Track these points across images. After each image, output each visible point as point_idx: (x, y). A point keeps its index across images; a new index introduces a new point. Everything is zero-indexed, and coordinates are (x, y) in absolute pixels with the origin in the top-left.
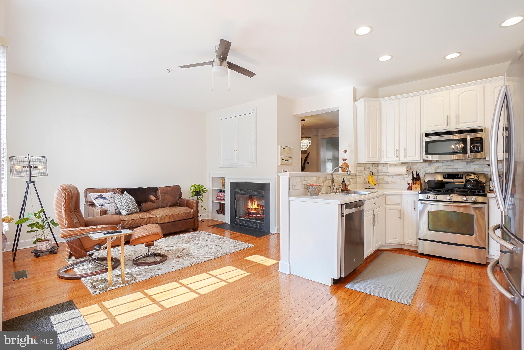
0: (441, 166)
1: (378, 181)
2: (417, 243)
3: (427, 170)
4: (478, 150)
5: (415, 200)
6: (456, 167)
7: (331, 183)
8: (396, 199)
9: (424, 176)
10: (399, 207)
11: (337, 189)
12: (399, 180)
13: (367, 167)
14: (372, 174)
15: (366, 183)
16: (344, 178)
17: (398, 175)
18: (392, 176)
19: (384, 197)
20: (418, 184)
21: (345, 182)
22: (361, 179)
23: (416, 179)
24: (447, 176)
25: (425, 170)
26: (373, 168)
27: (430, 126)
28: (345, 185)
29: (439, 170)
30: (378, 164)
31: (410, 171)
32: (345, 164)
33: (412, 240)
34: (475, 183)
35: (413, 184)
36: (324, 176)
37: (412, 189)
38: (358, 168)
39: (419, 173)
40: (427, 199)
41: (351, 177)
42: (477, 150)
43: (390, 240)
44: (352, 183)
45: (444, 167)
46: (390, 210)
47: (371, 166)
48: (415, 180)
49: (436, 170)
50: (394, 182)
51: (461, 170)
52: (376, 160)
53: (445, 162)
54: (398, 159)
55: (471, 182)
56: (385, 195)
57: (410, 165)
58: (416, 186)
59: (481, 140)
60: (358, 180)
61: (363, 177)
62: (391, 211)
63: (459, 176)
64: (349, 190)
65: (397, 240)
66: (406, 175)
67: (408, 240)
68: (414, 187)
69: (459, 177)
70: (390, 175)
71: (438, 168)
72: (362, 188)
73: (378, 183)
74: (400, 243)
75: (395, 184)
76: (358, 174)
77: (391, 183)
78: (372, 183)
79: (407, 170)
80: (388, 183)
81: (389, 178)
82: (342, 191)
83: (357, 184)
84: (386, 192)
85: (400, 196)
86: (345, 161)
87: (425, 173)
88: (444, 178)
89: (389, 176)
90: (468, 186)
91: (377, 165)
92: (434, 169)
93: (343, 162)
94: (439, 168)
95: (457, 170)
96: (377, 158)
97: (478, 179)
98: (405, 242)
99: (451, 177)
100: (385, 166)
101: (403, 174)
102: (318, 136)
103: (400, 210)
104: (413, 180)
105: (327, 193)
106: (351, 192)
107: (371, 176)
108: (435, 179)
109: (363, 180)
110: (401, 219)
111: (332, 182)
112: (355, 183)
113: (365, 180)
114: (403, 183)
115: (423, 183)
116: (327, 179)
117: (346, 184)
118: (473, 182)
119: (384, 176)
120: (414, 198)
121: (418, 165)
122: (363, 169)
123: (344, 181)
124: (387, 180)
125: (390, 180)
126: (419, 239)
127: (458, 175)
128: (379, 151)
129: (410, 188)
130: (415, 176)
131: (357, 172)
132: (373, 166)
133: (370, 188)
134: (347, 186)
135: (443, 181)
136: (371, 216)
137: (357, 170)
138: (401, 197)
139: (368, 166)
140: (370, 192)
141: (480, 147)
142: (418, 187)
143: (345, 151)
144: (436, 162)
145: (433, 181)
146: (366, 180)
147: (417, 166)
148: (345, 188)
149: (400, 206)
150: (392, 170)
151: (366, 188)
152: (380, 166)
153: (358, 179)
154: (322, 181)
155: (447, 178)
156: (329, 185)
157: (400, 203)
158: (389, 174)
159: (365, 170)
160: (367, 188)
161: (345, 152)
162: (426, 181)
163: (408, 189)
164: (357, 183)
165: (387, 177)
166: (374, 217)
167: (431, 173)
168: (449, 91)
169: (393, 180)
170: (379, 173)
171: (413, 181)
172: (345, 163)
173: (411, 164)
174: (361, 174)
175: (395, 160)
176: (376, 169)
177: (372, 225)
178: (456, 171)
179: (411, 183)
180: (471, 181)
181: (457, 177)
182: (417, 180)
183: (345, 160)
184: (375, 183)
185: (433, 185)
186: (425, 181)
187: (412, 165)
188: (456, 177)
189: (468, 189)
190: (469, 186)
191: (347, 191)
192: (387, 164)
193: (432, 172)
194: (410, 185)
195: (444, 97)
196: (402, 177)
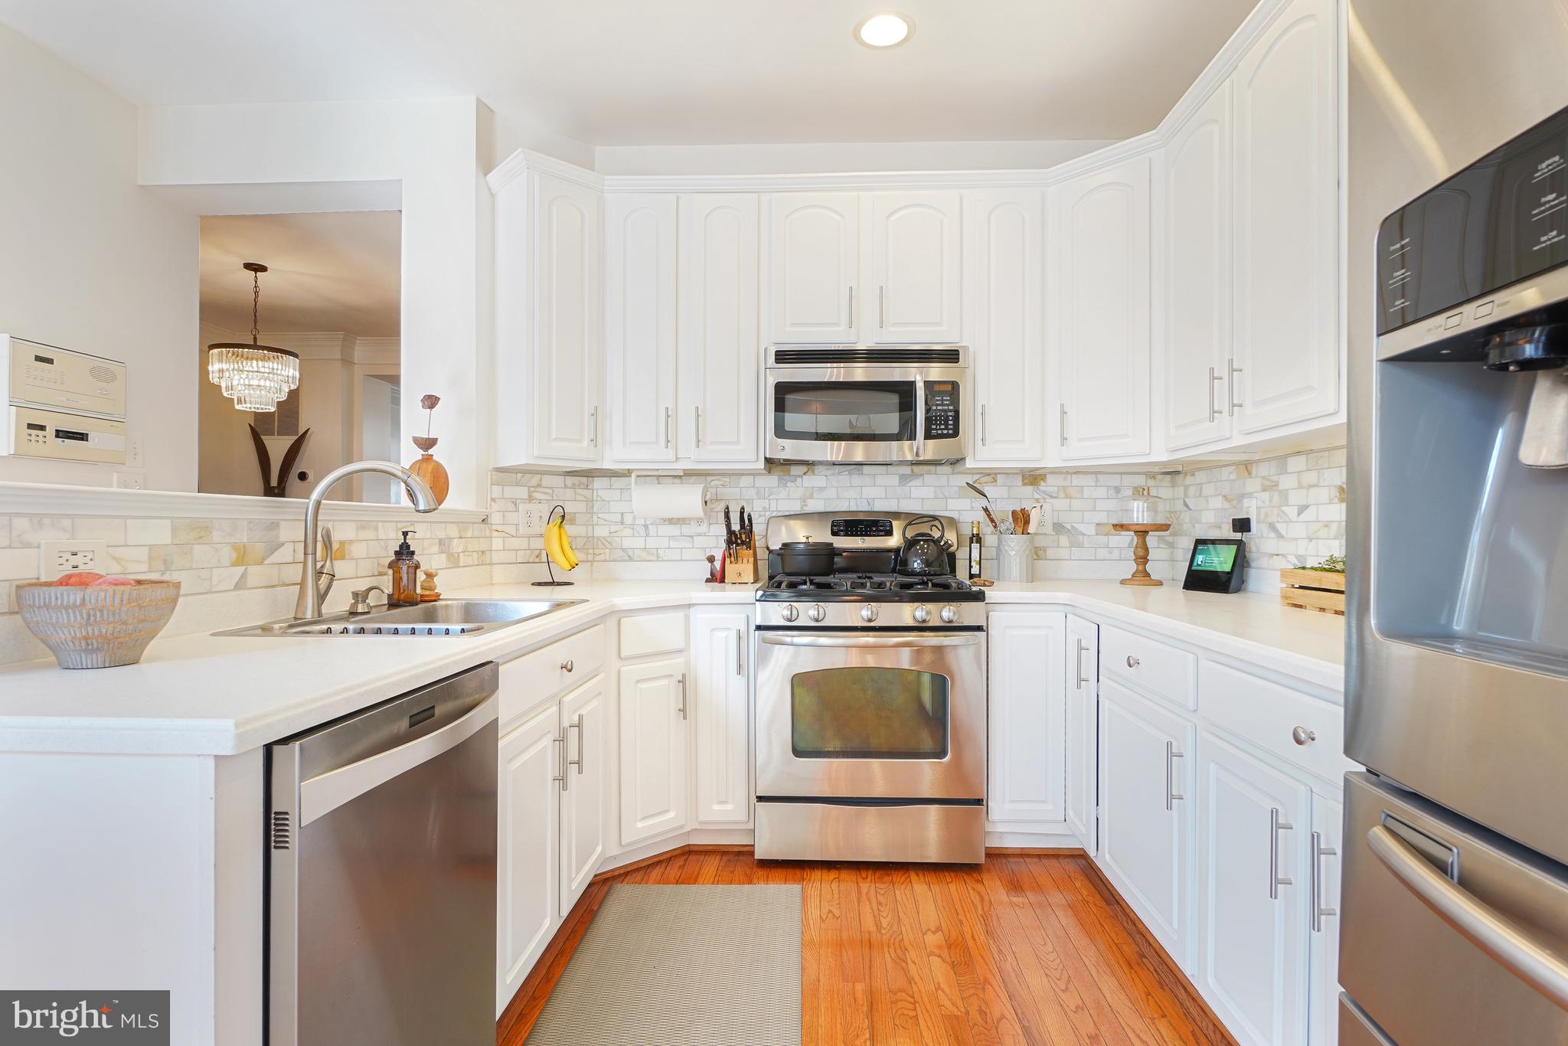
0: (821, 489)
1: (591, 551)
2: (752, 814)
3: (773, 503)
4: (946, 428)
5: (743, 629)
6: (870, 492)
7: (305, 563)
8: (665, 630)
9: (765, 526)
10: (676, 663)
11: (356, 595)
12: (673, 544)
13: (539, 486)
14: (563, 517)
15: (537, 560)
16: (405, 534)
17: (671, 521)
18: (646, 526)
19: (612, 622)
20: (745, 560)
21: (413, 553)
22: (515, 543)
23: (740, 538)
24: (842, 528)
25: (766, 503)
26: (569, 493)
27: (792, 324)
28: (411, 570)
29: (816, 505)
30: (589, 474)
31: (713, 506)
32: (425, 465)
33: (729, 807)
34: (932, 550)
35: (728, 561)
36: (250, 521)
37: (722, 580)
38: (496, 491)
39: (749, 515)
40: (790, 621)
41: (460, 531)
42: (943, 427)
43: (640, 825)
44: (462, 560)
45: (831, 493)
46: (638, 681)
47: (558, 481)
48: (738, 545)
49: (806, 505)
50: (652, 554)
51: (882, 505)
52: (579, 455)
53: (833, 474)
54: (671, 457)
55: (922, 548)
56: (615, 616)
57: (713, 483)
58: (738, 567)
59: (953, 389)
60: (497, 543)
61: (521, 531)
62: (643, 685)
63: (881, 526)
64: (437, 598)
65: (671, 815)
66: (699, 521)
67: (716, 807)
68: (730, 568)
69: (881, 531)
70: (637, 522)
71: (811, 497)
72: (517, 583)
73: (590, 558)
74: (682, 827)
75: (658, 559)
76: (496, 518)
77: (644, 555)
78: (560, 558)
79: (706, 502)
80: (631, 559)
81: (636, 534)
82: (394, 603)
83: (491, 564)
84: (623, 600)
85: (680, 615)
86: (430, 452)
87: (767, 514)
88: (834, 533)
89: (632, 527)
90: (915, 562)
91: (584, 480)
92: (799, 501)
93: (418, 454)
94: (815, 495)
95: (871, 504)
96: (586, 443)
97: (942, 536)
98: (702, 818)
99: (857, 531)
100: (618, 482)
101: (690, 519)
102: (354, 364)
103: (684, 676)
104: (729, 542)
105: (266, 630)
106: (447, 606)
107: (556, 529)
108: (807, 538)
109: (522, 543)
110: (685, 718)
111: (310, 557)
112: (484, 559)
113: (531, 547)
114: (687, 555)
115: (762, 554)
116: (282, 538)
117: (417, 567)
118: (927, 548)
119: (614, 528)
120: (736, 620)
121: (745, 481)
122: (522, 492)
123: (404, 552)
124: (627, 543)
125: (638, 543)
126: (760, 799)
127: (875, 523)
128: (593, 415)
129: (718, 578)
130: (736, 527)
131: (495, 507)
132: (569, 484)
133: (553, 584)
134: (430, 576)
135: (835, 545)
136: (547, 742)
137: (493, 500)
138: (687, 618)
139: (547, 480)
140: (544, 606)
141: (951, 418)
142: (746, 569)
143: (431, 402)
144: (805, 474)
145: (802, 546)
146: (538, 543)
147: (741, 486)
148: (411, 587)
149: (682, 660)
150: (649, 501)
151: (533, 584)
152: (598, 483)
153: (500, 541)
154: (227, 554)
155: (842, 533)
156: (294, 573)
157: (681, 645)
158: (634, 519)
159: (530, 499)
160: (539, 584)
161: (432, 407)
162: (776, 546)
163: (708, 581)
164: (494, 561)
165: (628, 532)
166: (562, 739)
167: (788, 513)
168: (855, 193)
169: (652, 543)
170: (593, 513)
171: (730, 548)
172: (428, 459)
173: (718, 480)
174: (512, 517)
175: (658, 456)
176: (579, 498)
177: (550, 786)
178: (866, 510)
179: (719, 557)
180: (923, 546)
181: (874, 529)
182: (743, 543)
183: (427, 444)
184: (574, 560)
185: (802, 563)
186: (768, 548)
187: (722, 483)
188: (871, 531)
189: (913, 574)
190: (916, 565)
191: (422, 601)
192: (627, 473)
193: (792, 513)
194: (718, 564)
195: (842, 216)
196: (686, 529)
